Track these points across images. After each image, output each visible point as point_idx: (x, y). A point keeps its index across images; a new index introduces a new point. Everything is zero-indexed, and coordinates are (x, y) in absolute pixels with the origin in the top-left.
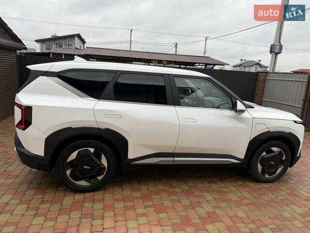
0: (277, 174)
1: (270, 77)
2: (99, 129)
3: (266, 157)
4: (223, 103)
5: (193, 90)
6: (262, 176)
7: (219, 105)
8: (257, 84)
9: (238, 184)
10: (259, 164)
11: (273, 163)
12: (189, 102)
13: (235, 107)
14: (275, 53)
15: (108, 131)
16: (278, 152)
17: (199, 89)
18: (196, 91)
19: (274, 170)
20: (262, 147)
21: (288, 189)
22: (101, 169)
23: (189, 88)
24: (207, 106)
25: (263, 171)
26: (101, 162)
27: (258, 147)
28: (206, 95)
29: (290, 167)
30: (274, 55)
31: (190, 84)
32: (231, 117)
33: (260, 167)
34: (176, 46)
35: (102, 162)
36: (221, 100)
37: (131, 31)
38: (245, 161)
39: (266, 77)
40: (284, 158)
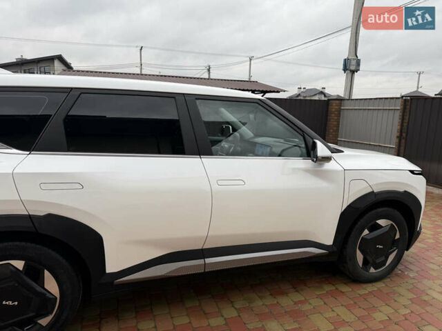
0: (387, 265)
1: (346, 106)
2: (30, 217)
3: (369, 237)
4: (287, 146)
5: (235, 127)
6: (365, 272)
7: (283, 151)
8: (329, 118)
9: (325, 292)
10: (358, 252)
11: (380, 247)
12: (230, 147)
13: (312, 153)
14: (351, 71)
15: (52, 219)
16: (388, 228)
17: (244, 124)
18: (240, 128)
19: (383, 258)
20: (362, 221)
21: (408, 290)
22: (46, 303)
23: (228, 123)
24: (260, 153)
25: (366, 262)
26: (43, 287)
27: (355, 223)
28: (257, 135)
29: (407, 250)
30: (350, 75)
31: (228, 115)
32: (307, 171)
33: (360, 257)
34: (209, 70)
35: (46, 287)
36: (282, 141)
37: (141, 49)
38: (335, 249)
39: (341, 106)
40: (398, 236)
